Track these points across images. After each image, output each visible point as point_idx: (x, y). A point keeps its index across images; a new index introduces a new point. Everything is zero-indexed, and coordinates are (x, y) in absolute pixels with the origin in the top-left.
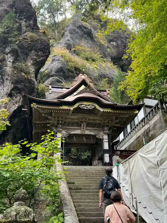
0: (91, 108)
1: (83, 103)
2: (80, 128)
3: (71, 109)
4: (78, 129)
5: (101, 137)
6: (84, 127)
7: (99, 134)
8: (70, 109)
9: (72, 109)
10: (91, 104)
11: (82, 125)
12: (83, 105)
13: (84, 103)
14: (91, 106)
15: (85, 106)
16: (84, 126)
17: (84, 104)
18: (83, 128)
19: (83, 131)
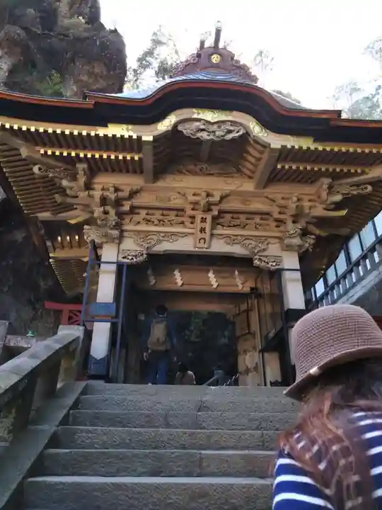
0: (229, 137)
1: (195, 116)
2: (191, 231)
3: (144, 138)
4: (186, 235)
5: (272, 266)
6: (203, 225)
7: (265, 253)
8: (139, 138)
9: (148, 138)
10: (230, 118)
11: (199, 215)
12: (197, 124)
13: (201, 116)
14: (232, 128)
15: (203, 127)
16: (203, 220)
17: (199, 120)
18: (203, 230)
19: (202, 241)
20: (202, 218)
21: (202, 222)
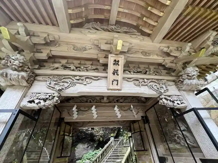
2: (104, 75)
4: (97, 78)
6: (116, 67)
16: (116, 63)
18: (115, 72)
19: (115, 83)
20: (115, 61)
21: (114, 64)
